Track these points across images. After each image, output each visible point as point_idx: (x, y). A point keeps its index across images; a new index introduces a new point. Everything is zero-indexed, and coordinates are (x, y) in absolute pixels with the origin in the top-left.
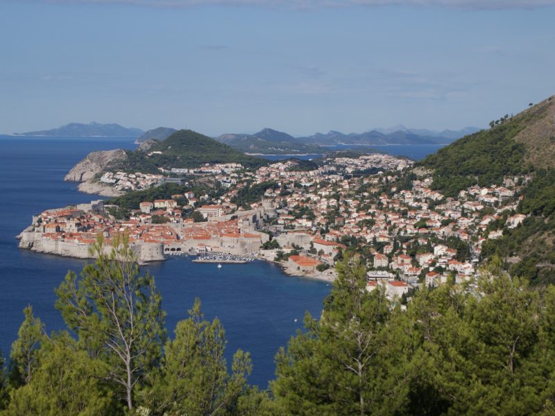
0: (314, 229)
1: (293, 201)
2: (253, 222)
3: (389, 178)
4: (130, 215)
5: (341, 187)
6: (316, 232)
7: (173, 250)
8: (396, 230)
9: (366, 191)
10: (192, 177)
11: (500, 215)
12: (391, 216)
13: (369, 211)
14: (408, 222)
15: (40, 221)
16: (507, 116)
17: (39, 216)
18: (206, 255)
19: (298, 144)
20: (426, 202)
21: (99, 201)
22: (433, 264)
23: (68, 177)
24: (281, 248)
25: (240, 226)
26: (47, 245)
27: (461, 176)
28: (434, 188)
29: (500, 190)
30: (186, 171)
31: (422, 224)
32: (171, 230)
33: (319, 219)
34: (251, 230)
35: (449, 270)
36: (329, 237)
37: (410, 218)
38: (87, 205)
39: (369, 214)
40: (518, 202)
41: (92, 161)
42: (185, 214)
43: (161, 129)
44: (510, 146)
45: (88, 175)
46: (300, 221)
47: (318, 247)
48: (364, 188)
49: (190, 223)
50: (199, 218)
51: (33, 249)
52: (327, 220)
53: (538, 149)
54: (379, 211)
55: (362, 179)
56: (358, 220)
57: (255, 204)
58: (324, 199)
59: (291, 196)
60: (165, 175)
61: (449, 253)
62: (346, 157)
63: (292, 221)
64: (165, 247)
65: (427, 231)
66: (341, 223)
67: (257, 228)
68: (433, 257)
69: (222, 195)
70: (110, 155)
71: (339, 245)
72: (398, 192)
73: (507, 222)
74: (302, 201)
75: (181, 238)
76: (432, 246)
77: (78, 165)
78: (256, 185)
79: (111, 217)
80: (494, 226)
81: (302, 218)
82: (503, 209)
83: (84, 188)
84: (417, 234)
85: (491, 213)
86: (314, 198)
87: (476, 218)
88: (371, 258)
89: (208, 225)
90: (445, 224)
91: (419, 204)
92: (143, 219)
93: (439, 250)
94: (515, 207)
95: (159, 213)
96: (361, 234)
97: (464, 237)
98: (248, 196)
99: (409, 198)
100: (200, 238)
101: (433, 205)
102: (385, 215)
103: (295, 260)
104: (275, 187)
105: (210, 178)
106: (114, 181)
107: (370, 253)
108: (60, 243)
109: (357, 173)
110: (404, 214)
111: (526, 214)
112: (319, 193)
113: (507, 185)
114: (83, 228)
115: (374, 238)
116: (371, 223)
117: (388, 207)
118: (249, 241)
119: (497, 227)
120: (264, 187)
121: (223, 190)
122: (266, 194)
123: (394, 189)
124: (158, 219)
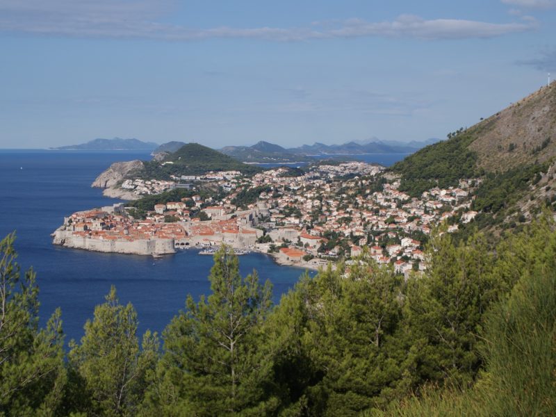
0: (301, 225)
1: (283, 202)
2: (250, 220)
3: (364, 182)
4: (147, 215)
5: (324, 190)
6: (302, 228)
7: (183, 244)
8: (370, 225)
9: (344, 193)
10: (199, 183)
11: (456, 212)
12: (365, 214)
13: (348, 210)
14: (379, 219)
15: (70, 221)
16: (462, 129)
17: (70, 217)
18: (210, 248)
19: (289, 154)
20: (395, 202)
21: (120, 204)
22: (400, 253)
23: (94, 184)
24: (273, 242)
25: (239, 223)
26: (76, 242)
27: (424, 180)
28: (401, 190)
29: (456, 191)
30: (193, 178)
31: (392, 221)
32: (181, 228)
33: (305, 218)
34: (248, 227)
35: (414, 259)
36: (313, 232)
37: (381, 216)
38: (110, 208)
39: (347, 212)
40: (471, 201)
41: (114, 170)
42: (193, 214)
43: (173, 143)
44: (464, 155)
45: (112, 182)
46: (289, 219)
47: (304, 240)
48: (343, 191)
49: (196, 222)
50: (204, 217)
51: (65, 244)
52: (312, 218)
53: (488, 156)
54: (355, 210)
55: (341, 183)
56: (338, 217)
57: (251, 205)
58: (309, 201)
59: (282, 198)
60: (176, 181)
61: (414, 244)
62: (328, 164)
63: (282, 219)
64: (176, 242)
65: (395, 226)
66: (324, 220)
67: (253, 225)
68: (400, 248)
69: (224, 198)
70: (129, 165)
71: (322, 239)
72: (371, 193)
73: (462, 217)
74: (291, 202)
75: (189, 234)
76: (400, 238)
77: (103, 174)
78: (252, 189)
79: (131, 217)
80: (451, 221)
81: (291, 217)
82: (459, 207)
83: (109, 193)
84: (387, 228)
85: (449, 210)
86: (301, 199)
87: (437, 214)
88: (349, 249)
89: (212, 223)
90: (410, 220)
91: (389, 204)
92: (157, 218)
93: (406, 242)
94: (469, 206)
95: (170, 213)
96: (340, 229)
97: (426, 231)
98: (245, 198)
99: (380, 198)
100: (205, 234)
101: (400, 204)
102: (360, 213)
103: (285, 252)
104: (269, 191)
105: (214, 184)
106: (133, 187)
107: (348, 245)
108: (87, 239)
109: (338, 178)
110: (376, 212)
111: (477, 211)
112: (305, 195)
113: (463, 187)
114: (106, 227)
115: (352, 233)
116: (348, 220)
117: (363, 206)
118: (246, 236)
119: (453, 222)
120: (259, 190)
121: (225, 194)
122: (261, 197)
123: (368, 191)
124: (170, 219)
